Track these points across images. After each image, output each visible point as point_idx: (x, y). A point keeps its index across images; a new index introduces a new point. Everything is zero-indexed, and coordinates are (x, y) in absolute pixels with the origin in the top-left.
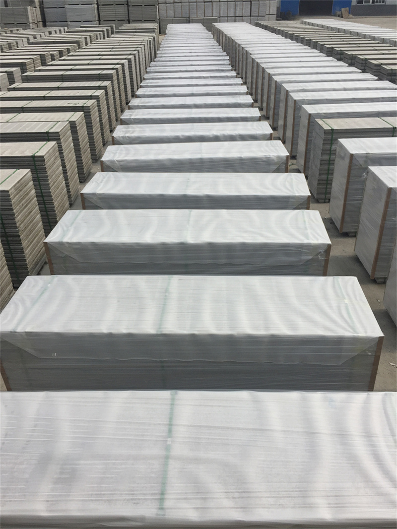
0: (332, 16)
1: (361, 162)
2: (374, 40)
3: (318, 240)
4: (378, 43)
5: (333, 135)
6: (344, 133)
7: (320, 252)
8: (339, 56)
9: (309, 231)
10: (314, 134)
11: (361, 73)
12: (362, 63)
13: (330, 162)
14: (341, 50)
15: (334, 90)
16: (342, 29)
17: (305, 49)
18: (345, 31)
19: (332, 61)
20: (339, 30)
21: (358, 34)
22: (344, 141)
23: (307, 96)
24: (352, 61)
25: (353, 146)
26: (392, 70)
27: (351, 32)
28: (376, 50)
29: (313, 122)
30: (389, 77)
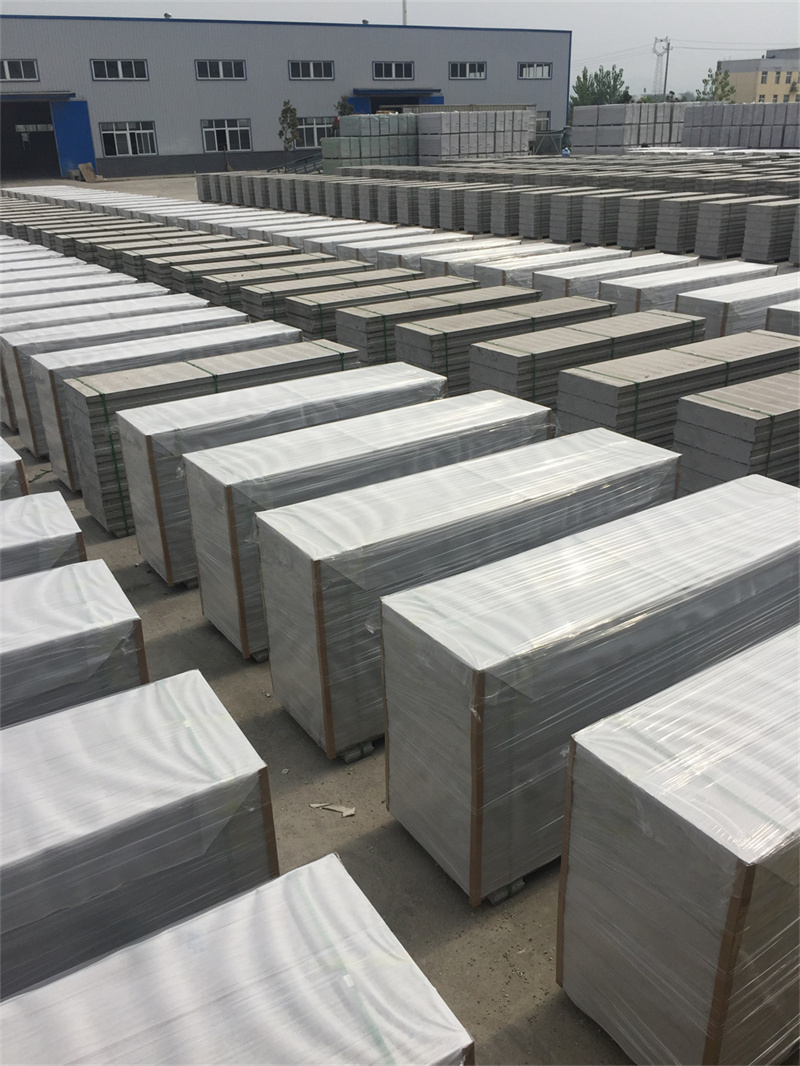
0: (64, 178)
1: (169, 447)
2: (150, 222)
3: (111, 618)
4: (158, 226)
5: (106, 406)
6: (125, 398)
7: (123, 640)
8: (90, 255)
9: (91, 605)
10: (69, 409)
11: (136, 282)
12: (136, 265)
13: (116, 457)
14: (90, 243)
15: (92, 319)
16: (84, 203)
17: (18, 245)
18: (92, 208)
19: (77, 264)
20: (80, 206)
21: (117, 212)
22: (127, 414)
23: (38, 337)
24: (116, 262)
25: (147, 420)
26: (191, 272)
27: (103, 209)
28: (157, 239)
29: (62, 386)
30: (191, 287)
